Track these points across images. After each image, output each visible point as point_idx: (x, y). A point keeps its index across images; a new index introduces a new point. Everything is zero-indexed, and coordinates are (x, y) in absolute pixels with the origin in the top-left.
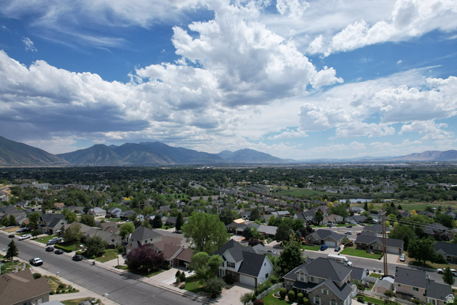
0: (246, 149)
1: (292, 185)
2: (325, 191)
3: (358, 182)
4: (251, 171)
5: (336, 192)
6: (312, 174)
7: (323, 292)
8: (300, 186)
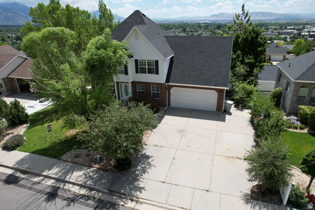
3: (184, 31)
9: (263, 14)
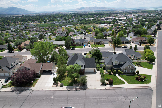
0: (12, 7)
1: (41, 22)
2: (55, 23)
3: (65, 19)
4: (20, 17)
5: (59, 23)
6: (47, 17)
7: (128, 68)
8: (45, 22)
9: (99, 7)
